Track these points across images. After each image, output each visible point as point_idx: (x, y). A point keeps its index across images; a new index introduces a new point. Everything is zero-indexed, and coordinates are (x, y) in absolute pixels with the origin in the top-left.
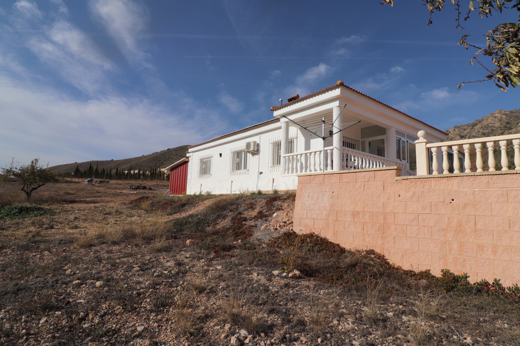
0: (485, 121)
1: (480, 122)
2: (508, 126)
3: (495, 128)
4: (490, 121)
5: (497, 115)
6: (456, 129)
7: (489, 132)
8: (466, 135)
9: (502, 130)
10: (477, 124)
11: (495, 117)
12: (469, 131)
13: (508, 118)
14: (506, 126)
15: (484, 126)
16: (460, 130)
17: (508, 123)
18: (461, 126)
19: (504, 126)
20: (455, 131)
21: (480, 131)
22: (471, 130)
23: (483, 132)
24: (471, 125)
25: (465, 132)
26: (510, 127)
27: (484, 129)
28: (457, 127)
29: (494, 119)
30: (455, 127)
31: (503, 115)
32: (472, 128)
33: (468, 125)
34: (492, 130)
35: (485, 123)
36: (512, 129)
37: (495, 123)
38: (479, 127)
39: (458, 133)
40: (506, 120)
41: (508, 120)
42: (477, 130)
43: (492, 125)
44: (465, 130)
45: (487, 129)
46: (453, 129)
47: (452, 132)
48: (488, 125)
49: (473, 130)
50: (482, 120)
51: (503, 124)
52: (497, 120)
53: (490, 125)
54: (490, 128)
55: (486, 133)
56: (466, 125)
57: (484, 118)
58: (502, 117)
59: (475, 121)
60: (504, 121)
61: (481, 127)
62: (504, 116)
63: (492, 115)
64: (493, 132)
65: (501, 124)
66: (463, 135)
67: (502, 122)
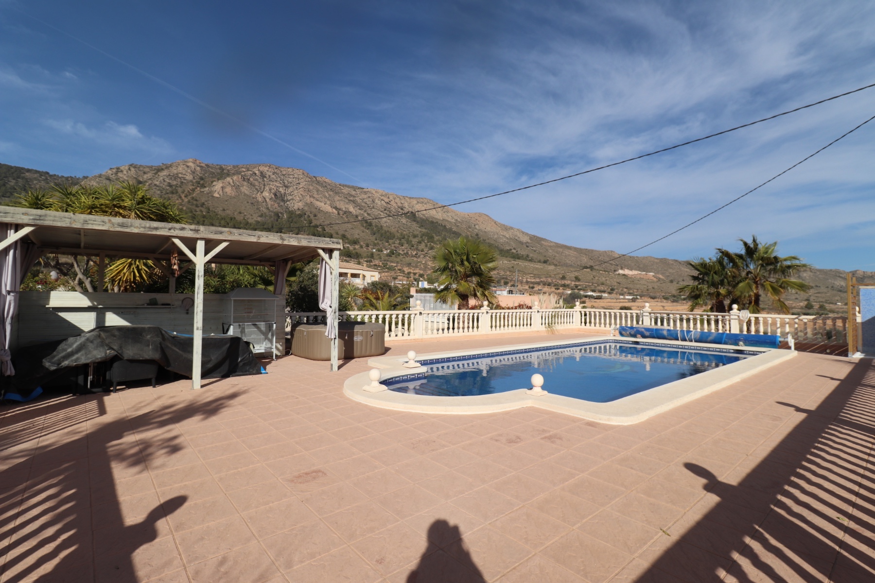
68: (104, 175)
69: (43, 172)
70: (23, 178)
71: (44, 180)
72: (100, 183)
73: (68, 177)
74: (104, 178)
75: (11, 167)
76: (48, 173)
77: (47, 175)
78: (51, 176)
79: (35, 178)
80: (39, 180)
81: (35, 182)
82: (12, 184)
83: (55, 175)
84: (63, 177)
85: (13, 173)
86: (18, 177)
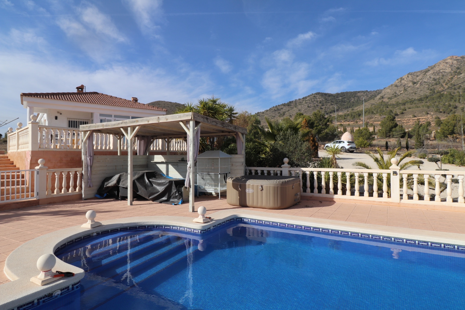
0: (437, 67)
1: (432, 68)
2: (458, 71)
3: (445, 74)
4: (441, 66)
5: (449, 61)
6: (410, 76)
7: (440, 77)
8: (418, 81)
9: (452, 75)
10: (429, 70)
11: (447, 63)
12: (422, 77)
13: (458, 64)
14: (456, 71)
15: (435, 72)
16: (413, 76)
17: (458, 68)
18: (415, 72)
19: (454, 72)
20: (408, 78)
21: (431, 77)
22: (423, 77)
23: (434, 78)
24: (424, 72)
25: (418, 78)
26: (459, 72)
27: (435, 74)
28: (410, 74)
29: (446, 65)
30: (409, 74)
31: (455, 60)
32: (424, 75)
33: (421, 71)
34: (443, 75)
35: (437, 69)
36: (461, 74)
37: (446, 68)
38: (431, 73)
39: (411, 80)
40: (457, 65)
41: (458, 66)
42: (428, 76)
43: (443, 71)
44: (417, 76)
45: (438, 75)
46: (406, 76)
47: (405, 79)
48: (439, 71)
49: (425, 76)
50: (435, 66)
51: (453, 69)
52: (448, 66)
53: (441, 71)
54: (441, 74)
55: (437, 79)
56: (419, 72)
57: (437, 64)
58: (453, 63)
59: (428, 68)
60: (455, 66)
61: (433, 72)
62: (455, 62)
63: (444, 61)
64: (443, 77)
65: (452, 69)
66: (415, 81)
67: (453, 67)
68: (394, 84)
69: (365, 91)
70: (357, 96)
71: (366, 95)
72: (392, 89)
73: (377, 91)
74: (394, 86)
75: (352, 92)
76: (367, 91)
77: (367, 92)
78: (369, 92)
79: (362, 95)
80: (364, 96)
81: (362, 97)
82: (352, 100)
83: (370, 91)
84: (374, 91)
85: (352, 95)
86: (355, 97)
